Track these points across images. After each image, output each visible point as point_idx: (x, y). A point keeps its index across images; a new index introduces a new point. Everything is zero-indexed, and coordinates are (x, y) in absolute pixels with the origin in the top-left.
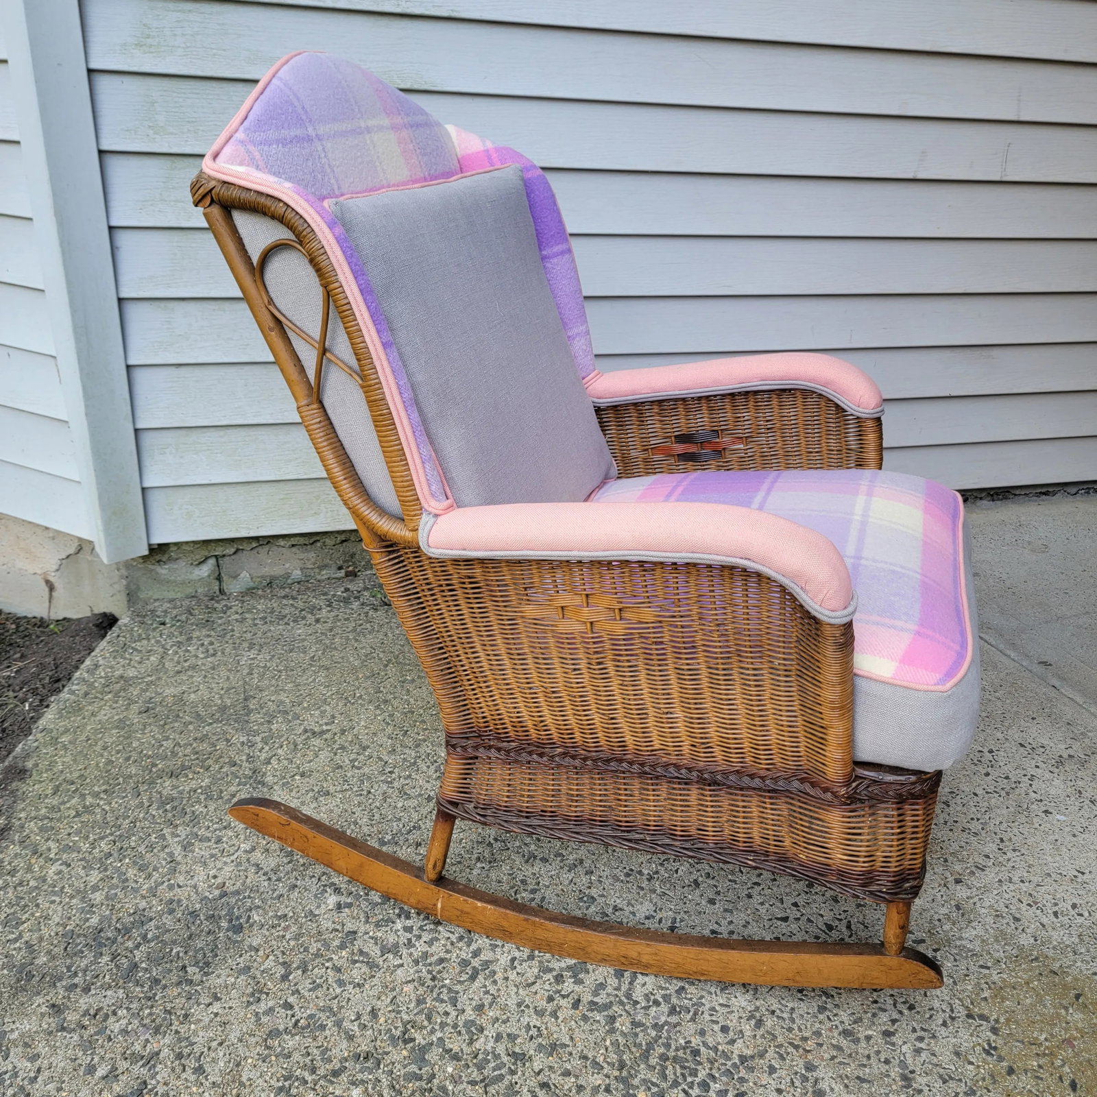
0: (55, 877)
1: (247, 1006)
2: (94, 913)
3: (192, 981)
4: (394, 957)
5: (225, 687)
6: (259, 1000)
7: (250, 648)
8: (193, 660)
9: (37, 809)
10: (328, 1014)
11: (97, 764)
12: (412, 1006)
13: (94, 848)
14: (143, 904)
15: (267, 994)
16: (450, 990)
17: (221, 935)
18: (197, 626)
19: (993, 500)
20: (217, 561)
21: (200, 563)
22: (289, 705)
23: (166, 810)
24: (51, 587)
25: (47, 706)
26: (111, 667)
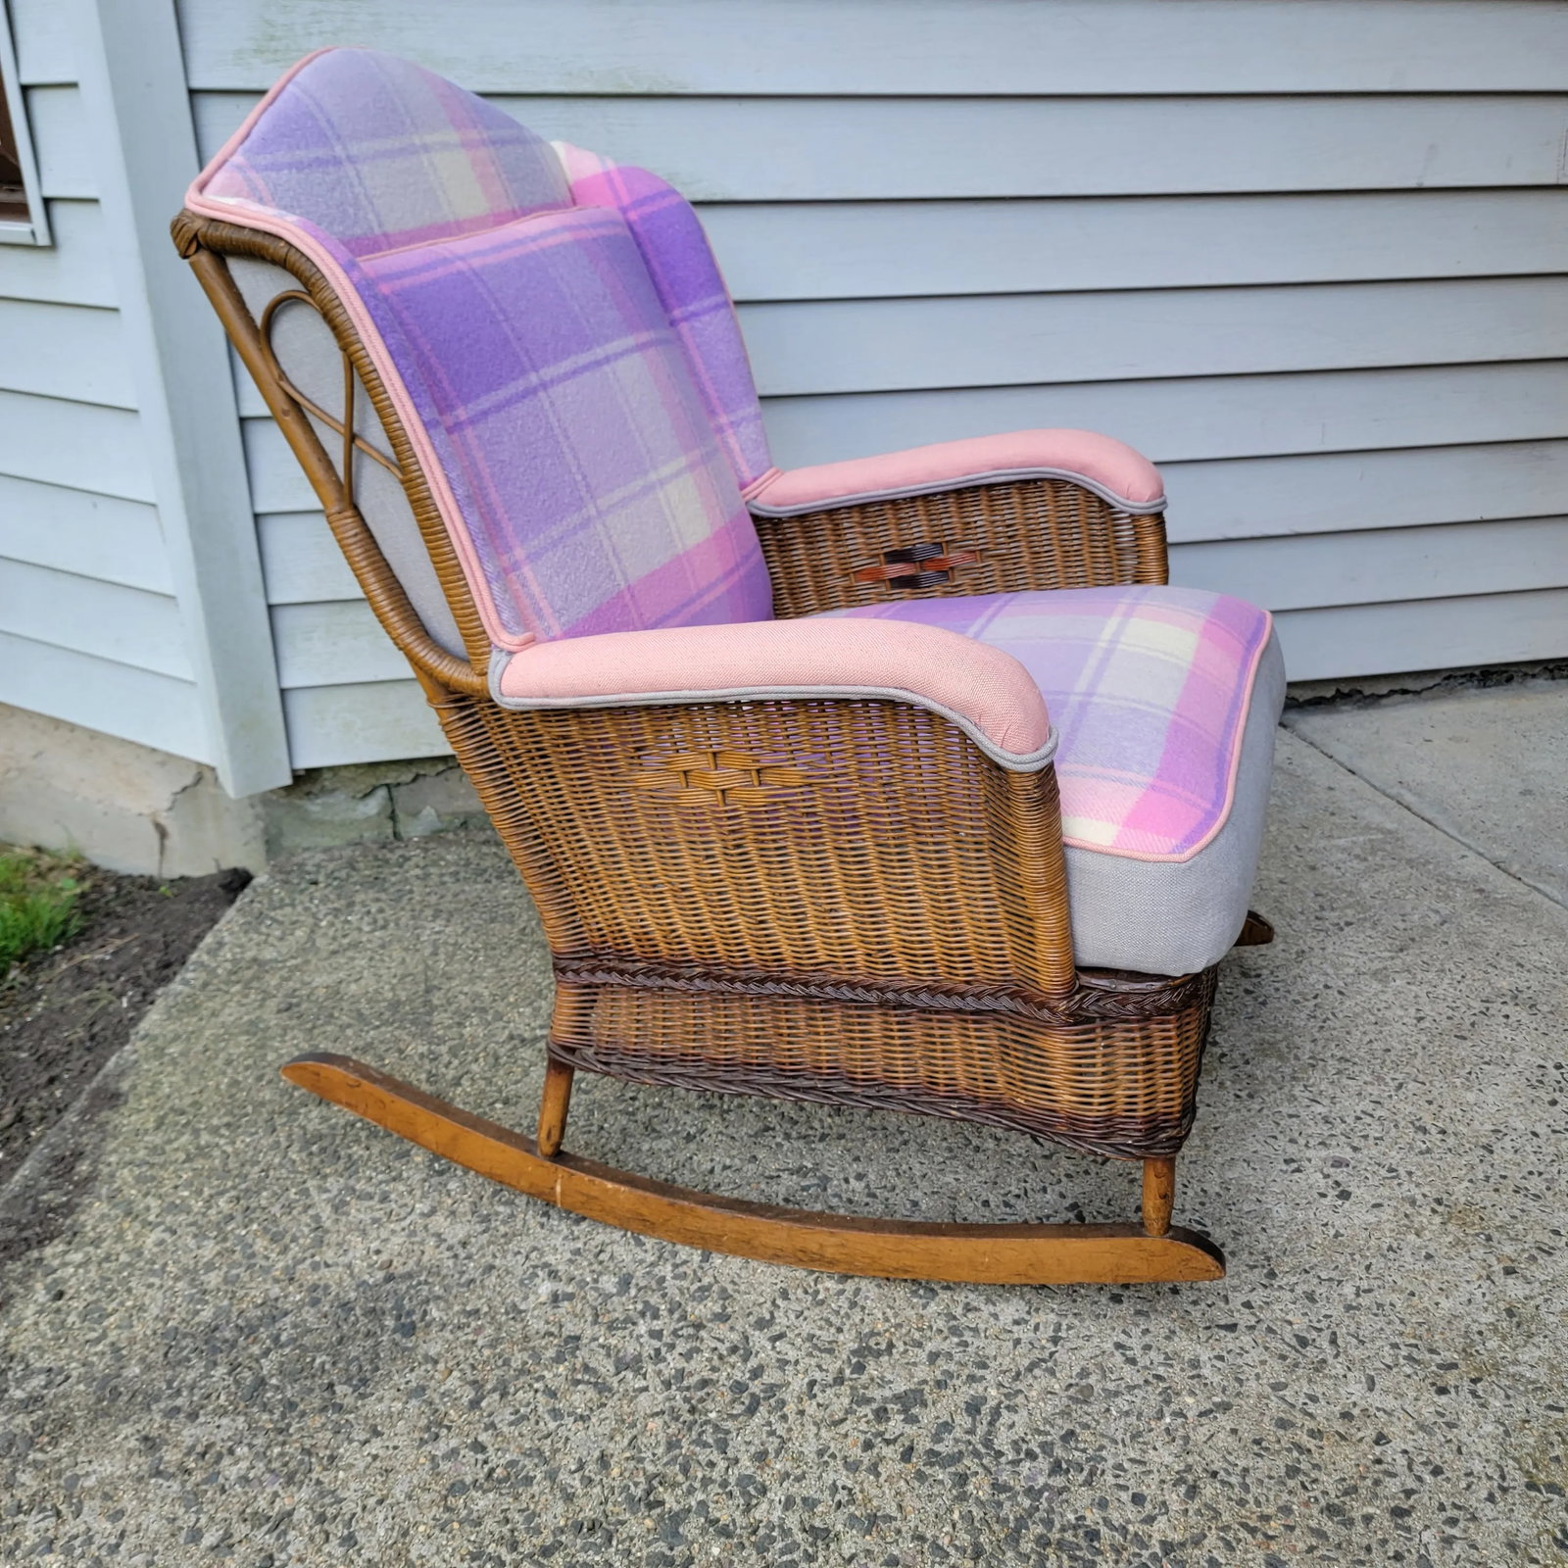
0: (155, 1250)
1: (419, 1447)
2: (207, 1302)
3: (341, 1407)
4: (635, 1377)
5: (399, 972)
6: (437, 1437)
7: (435, 917)
8: (355, 935)
9: (134, 1151)
10: (536, 1461)
11: (217, 1087)
12: (660, 1451)
13: (209, 1208)
14: (275, 1291)
15: (449, 1428)
16: (717, 1428)
17: (385, 1338)
18: (361, 885)
19: (1553, 678)
20: (390, 792)
21: (366, 795)
22: (488, 999)
23: (311, 1154)
24: (163, 833)
25: (152, 1003)
26: (241, 946)
